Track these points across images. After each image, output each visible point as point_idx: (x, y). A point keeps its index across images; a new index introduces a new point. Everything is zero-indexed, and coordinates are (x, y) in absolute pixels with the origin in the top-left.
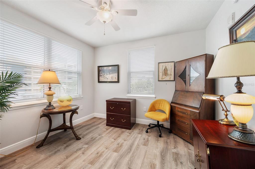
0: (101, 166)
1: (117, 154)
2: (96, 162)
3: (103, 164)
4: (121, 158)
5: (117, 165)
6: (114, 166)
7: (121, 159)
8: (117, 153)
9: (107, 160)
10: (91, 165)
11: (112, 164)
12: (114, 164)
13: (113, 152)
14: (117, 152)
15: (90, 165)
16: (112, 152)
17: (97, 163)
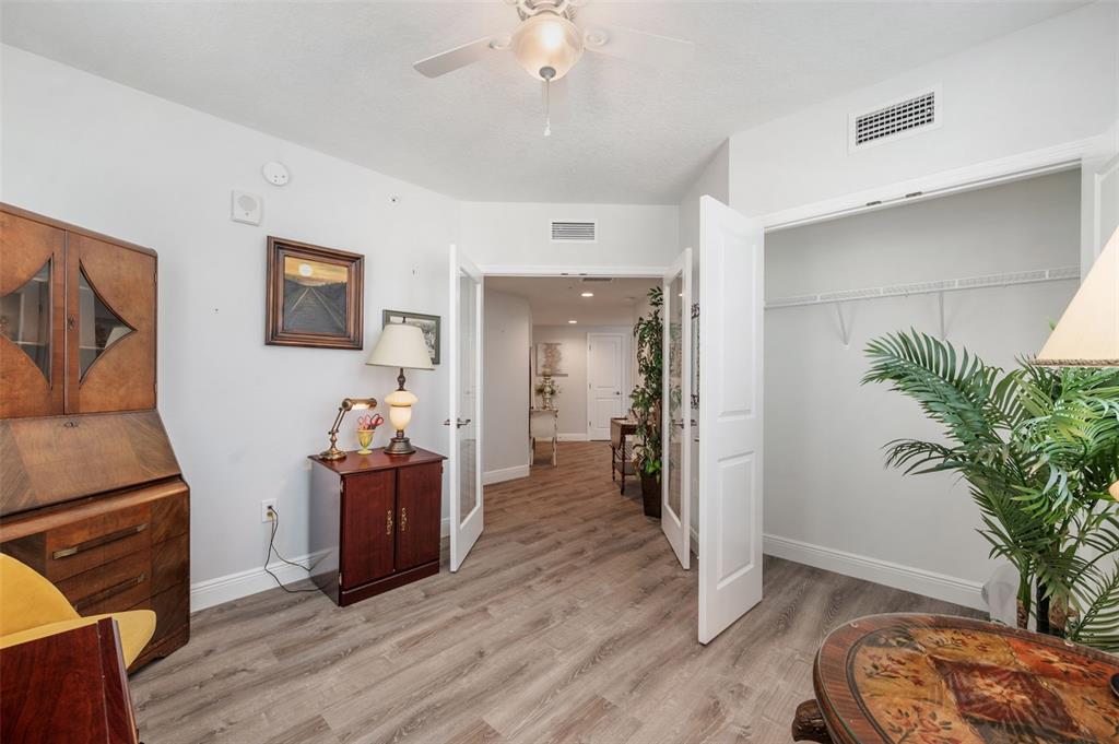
0: (566, 685)
1: (485, 718)
2: (585, 705)
3: (558, 691)
4: (482, 693)
5: (513, 675)
6: (522, 674)
7: (486, 691)
8: (483, 722)
9: (539, 702)
10: (605, 696)
11: (526, 681)
12: (520, 679)
13: (498, 734)
14: (484, 725)
15: (609, 697)
16: (503, 735)
17: (581, 699)
